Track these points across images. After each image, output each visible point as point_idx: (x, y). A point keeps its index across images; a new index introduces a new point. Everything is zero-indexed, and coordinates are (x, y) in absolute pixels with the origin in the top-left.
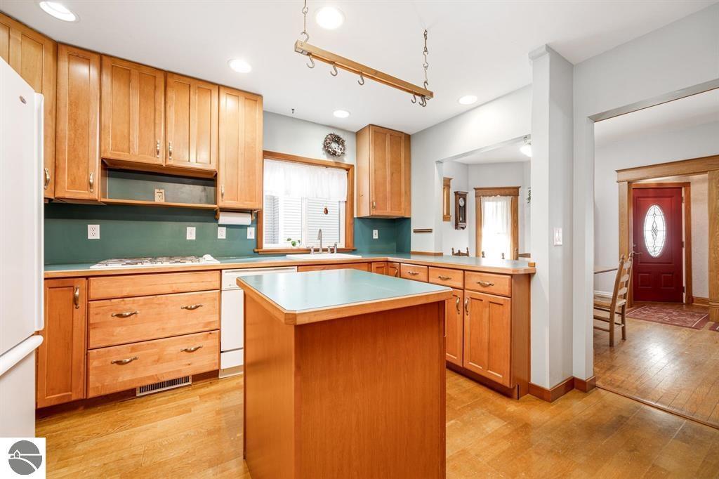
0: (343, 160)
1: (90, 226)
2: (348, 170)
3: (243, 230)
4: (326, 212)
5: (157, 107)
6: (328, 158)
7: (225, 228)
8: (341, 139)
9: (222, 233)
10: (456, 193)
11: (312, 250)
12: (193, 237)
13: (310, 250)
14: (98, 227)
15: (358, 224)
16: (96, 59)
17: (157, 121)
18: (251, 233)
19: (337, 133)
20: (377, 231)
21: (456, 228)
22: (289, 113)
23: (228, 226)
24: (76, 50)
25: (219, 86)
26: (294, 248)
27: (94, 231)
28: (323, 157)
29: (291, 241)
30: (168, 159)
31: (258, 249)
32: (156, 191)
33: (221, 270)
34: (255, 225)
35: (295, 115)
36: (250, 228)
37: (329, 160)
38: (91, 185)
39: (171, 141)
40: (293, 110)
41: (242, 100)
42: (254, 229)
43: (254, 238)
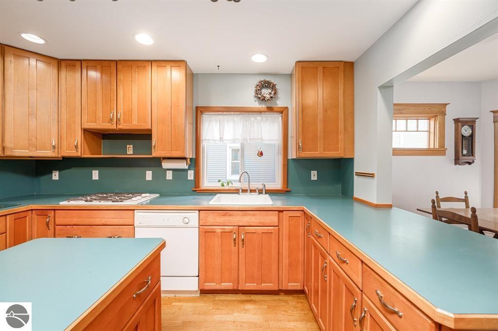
0: (276, 104)
1: (93, 171)
2: (282, 112)
3: (185, 173)
4: (261, 154)
5: (112, 88)
6: (260, 103)
7: (171, 171)
8: (271, 83)
9: (169, 176)
10: (457, 121)
11: (241, 191)
12: (150, 179)
13: (238, 190)
14: (97, 171)
15: (291, 165)
16: (78, 64)
17: (112, 98)
18: (191, 175)
19: (268, 79)
20: (316, 172)
21: (456, 164)
22: (216, 71)
23: (174, 170)
24: (69, 62)
25: (151, 62)
26: (223, 188)
27: (95, 175)
28: (256, 104)
29: (221, 183)
30: (118, 125)
31: (196, 188)
32: (128, 146)
33: (134, 210)
34: (194, 168)
35: (221, 71)
36: (189, 171)
37: (261, 106)
38: (76, 147)
39: (121, 111)
40: (218, 66)
41: (168, 68)
42: (193, 171)
43: (193, 179)
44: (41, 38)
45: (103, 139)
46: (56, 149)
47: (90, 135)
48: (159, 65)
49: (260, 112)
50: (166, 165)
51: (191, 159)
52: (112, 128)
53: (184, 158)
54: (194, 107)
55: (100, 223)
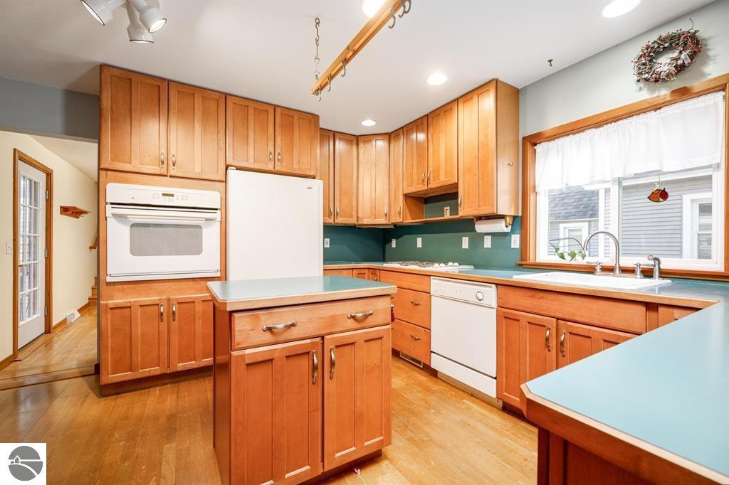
0: (703, 76)
1: (418, 239)
2: (723, 89)
3: (507, 238)
4: (664, 195)
5: (424, 146)
6: (652, 90)
7: (490, 237)
8: (682, 35)
9: (487, 243)
11: (598, 269)
12: (467, 246)
14: (421, 239)
16: (401, 132)
17: (424, 157)
18: (515, 241)
23: (493, 234)
25: (457, 100)
26: (563, 262)
27: (419, 242)
28: (644, 95)
30: (429, 184)
31: (521, 261)
32: (445, 208)
33: (430, 276)
34: (519, 231)
35: (557, 66)
36: (513, 236)
37: (656, 94)
38: (399, 213)
39: (431, 169)
40: (550, 61)
41: (475, 99)
42: (518, 235)
43: (518, 247)
44: (374, 120)
45: (425, 204)
46: (388, 218)
47: (412, 200)
48: (466, 99)
49: (657, 107)
50: (480, 227)
51: (515, 218)
52: (424, 189)
53: (502, 217)
54: (521, 138)
55: (406, 287)
